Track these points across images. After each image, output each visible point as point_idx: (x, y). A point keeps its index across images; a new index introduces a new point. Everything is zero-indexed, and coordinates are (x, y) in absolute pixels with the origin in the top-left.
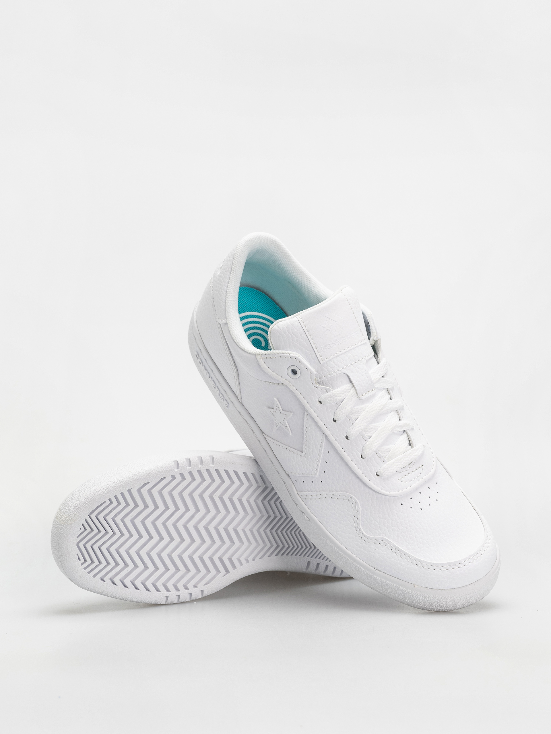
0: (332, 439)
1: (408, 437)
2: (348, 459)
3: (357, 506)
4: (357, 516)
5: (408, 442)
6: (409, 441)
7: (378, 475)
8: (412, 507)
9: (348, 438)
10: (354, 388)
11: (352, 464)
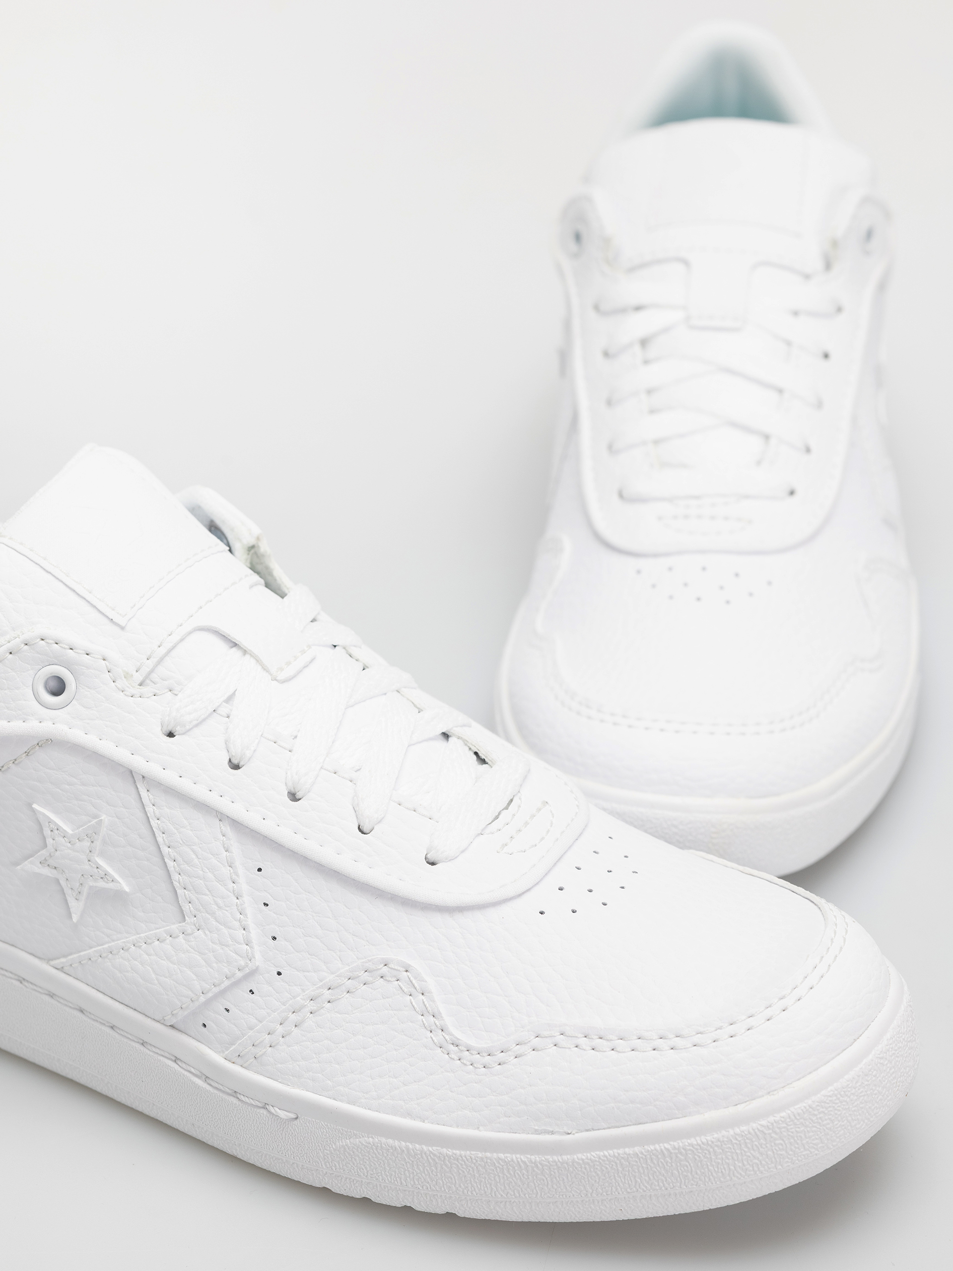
0: (252, 819)
1: (466, 745)
2: (327, 854)
3: (415, 978)
4: (429, 1009)
5: (475, 757)
6: (476, 753)
7: (433, 864)
8: (575, 909)
9: (298, 797)
10: (248, 656)
11: (345, 862)
